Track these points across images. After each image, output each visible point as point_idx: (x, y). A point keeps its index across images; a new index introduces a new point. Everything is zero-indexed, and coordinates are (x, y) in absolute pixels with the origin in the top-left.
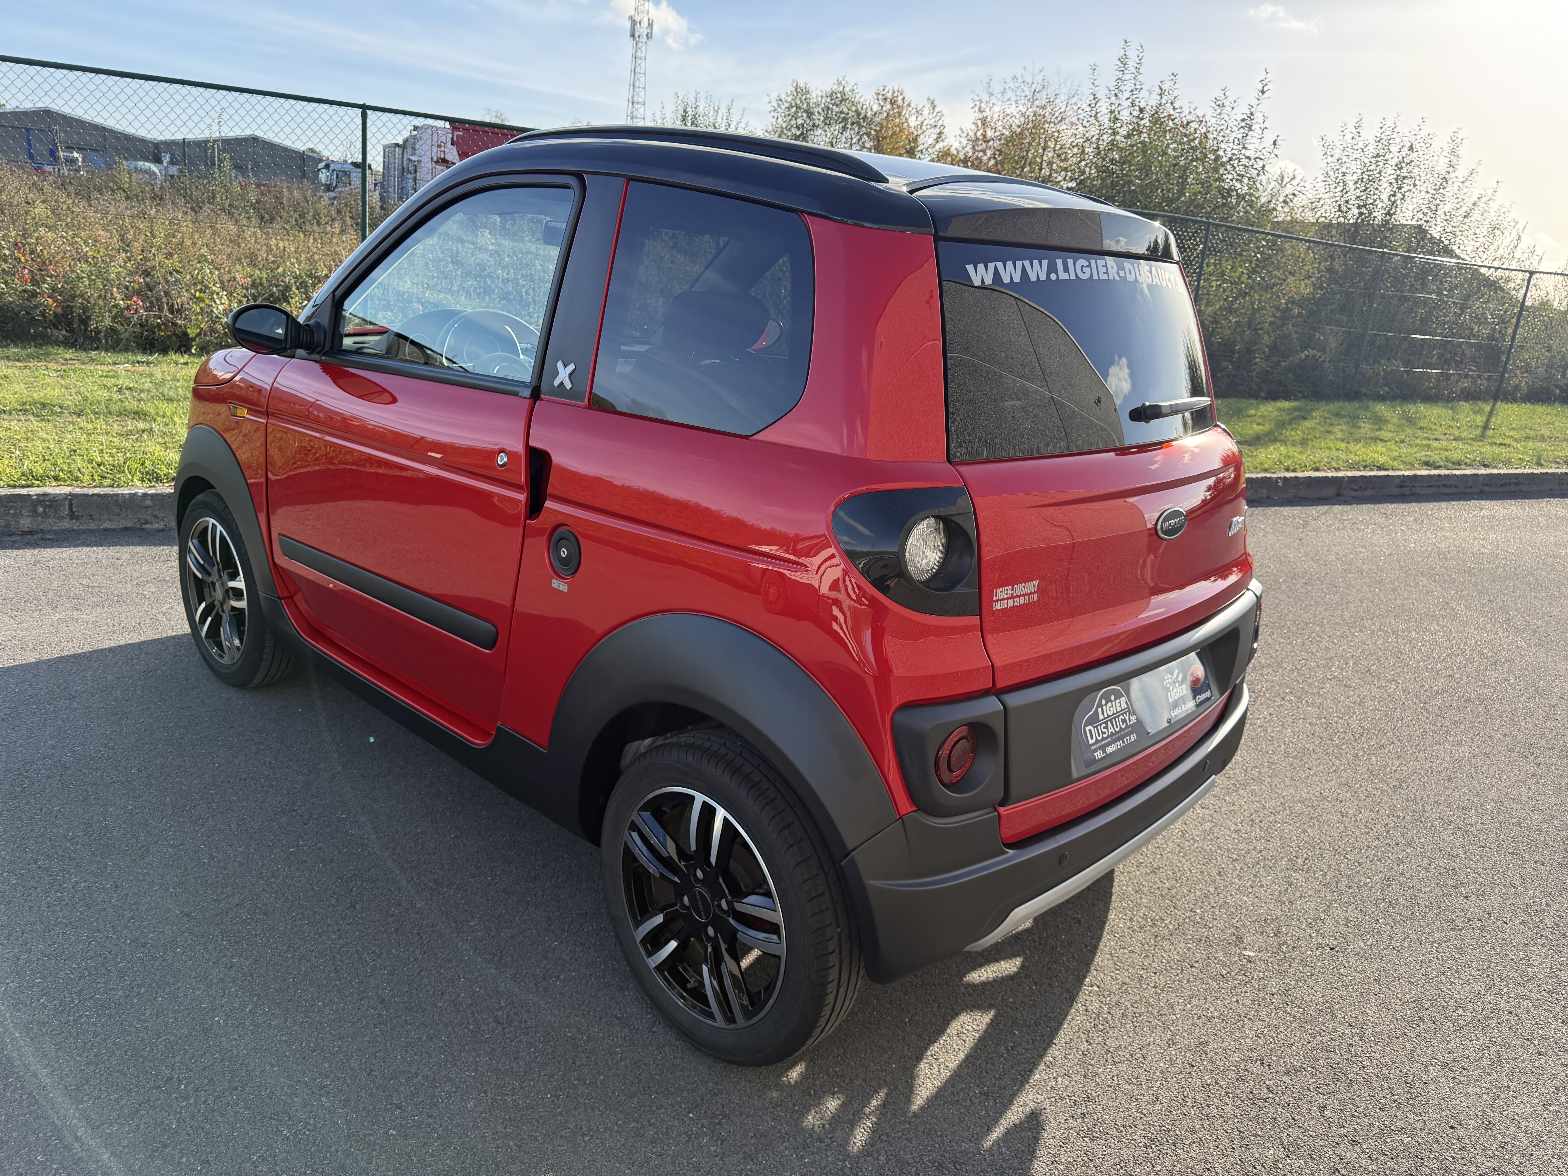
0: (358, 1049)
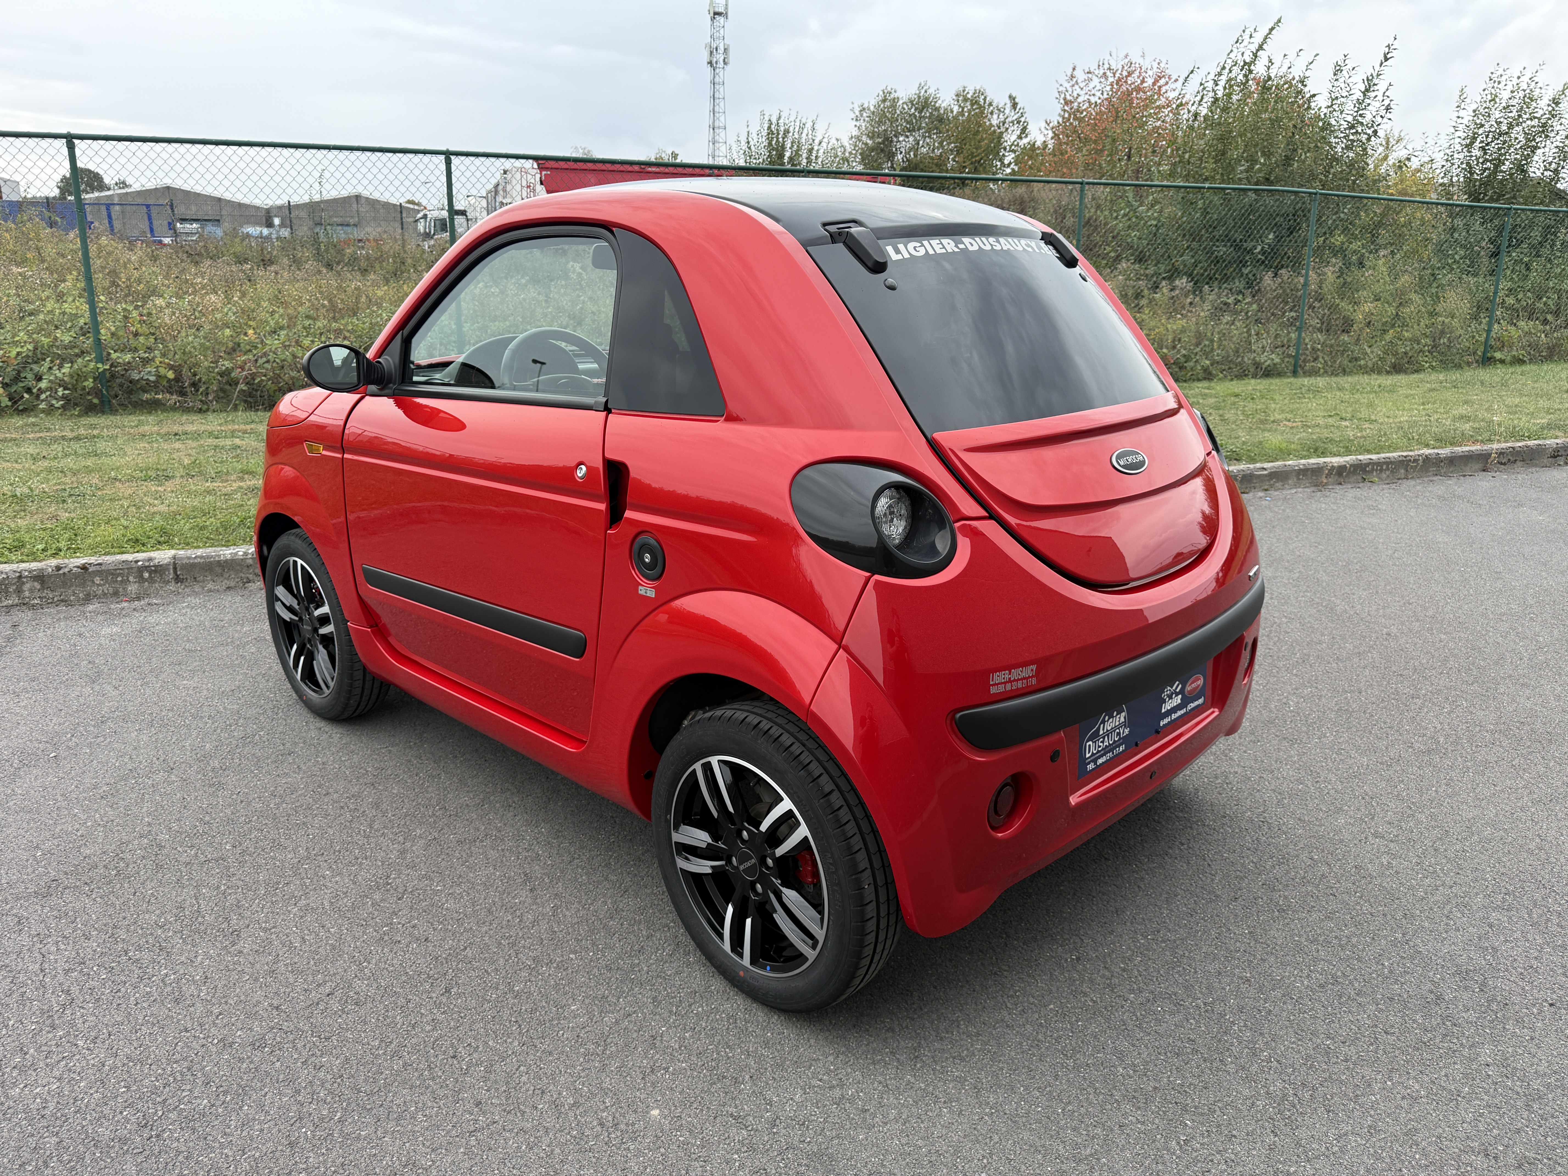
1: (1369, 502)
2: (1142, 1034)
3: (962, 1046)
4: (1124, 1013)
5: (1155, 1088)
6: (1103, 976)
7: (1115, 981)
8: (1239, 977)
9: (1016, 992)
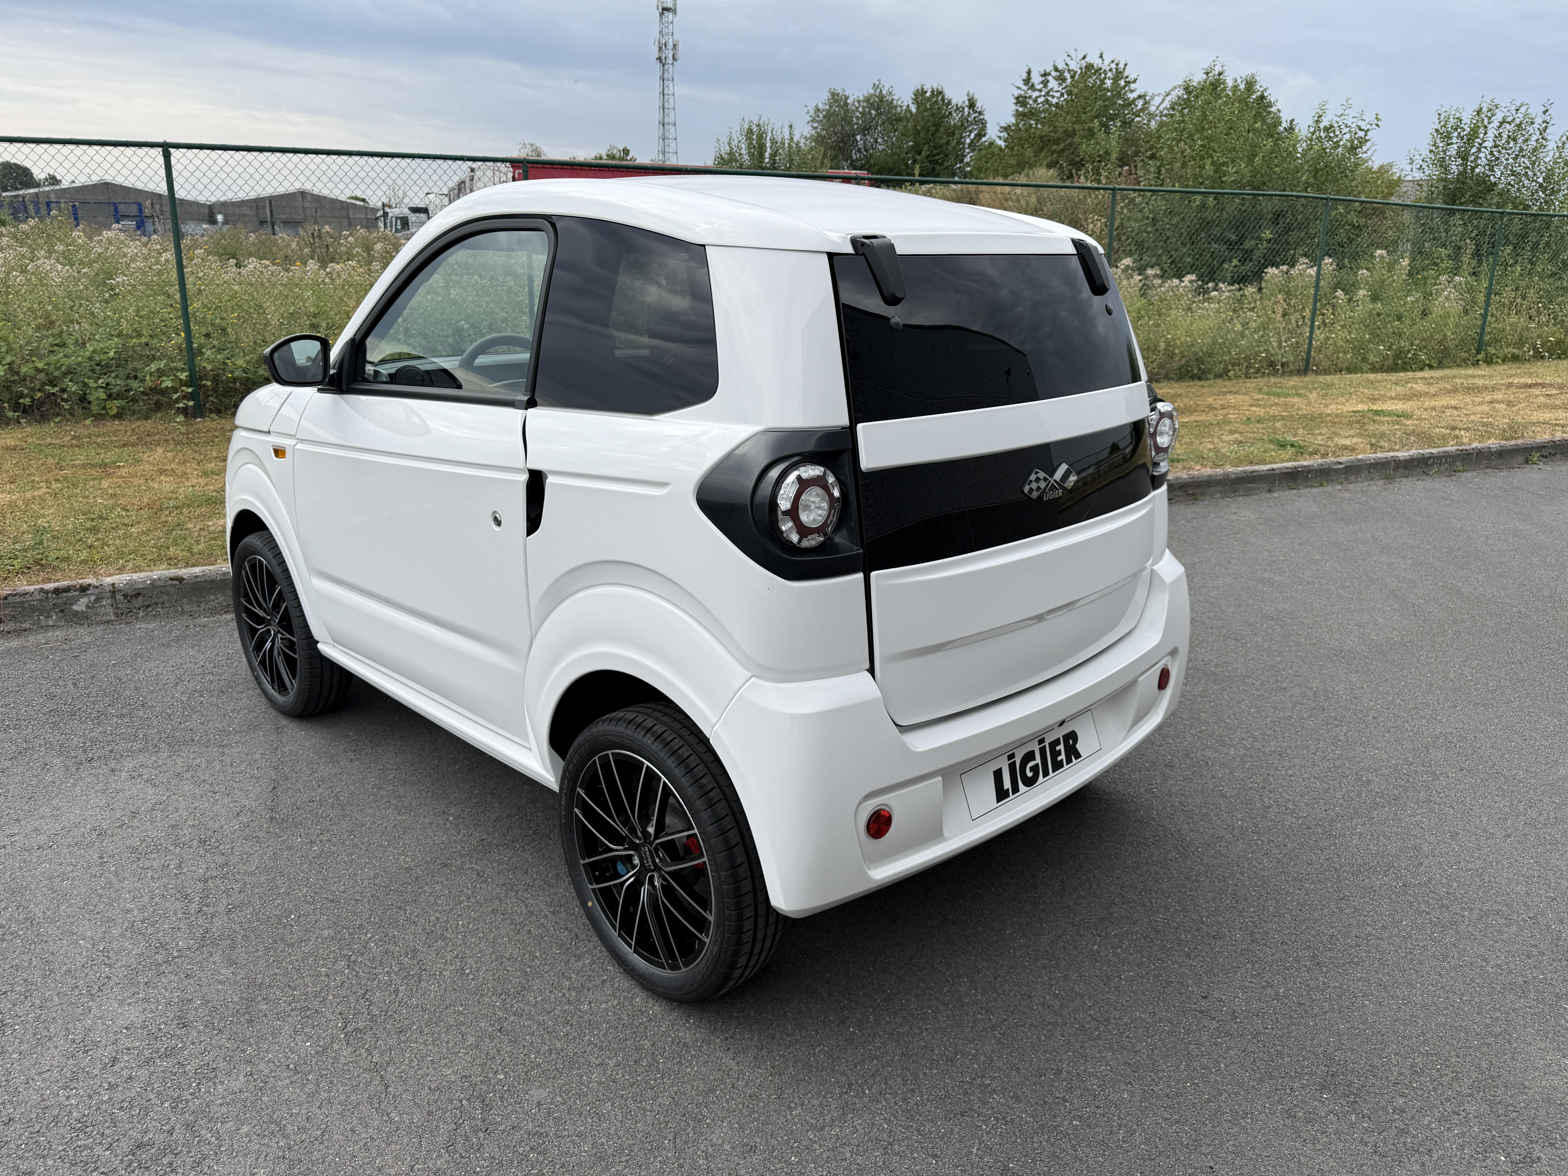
0: (993, 1052)
1: (1440, 494)
2: (1491, 942)
3: (1350, 954)
4: (1467, 926)
5: (1525, 982)
6: (1433, 898)
7: (1445, 902)
8: (1546, 897)
9: (1369, 912)
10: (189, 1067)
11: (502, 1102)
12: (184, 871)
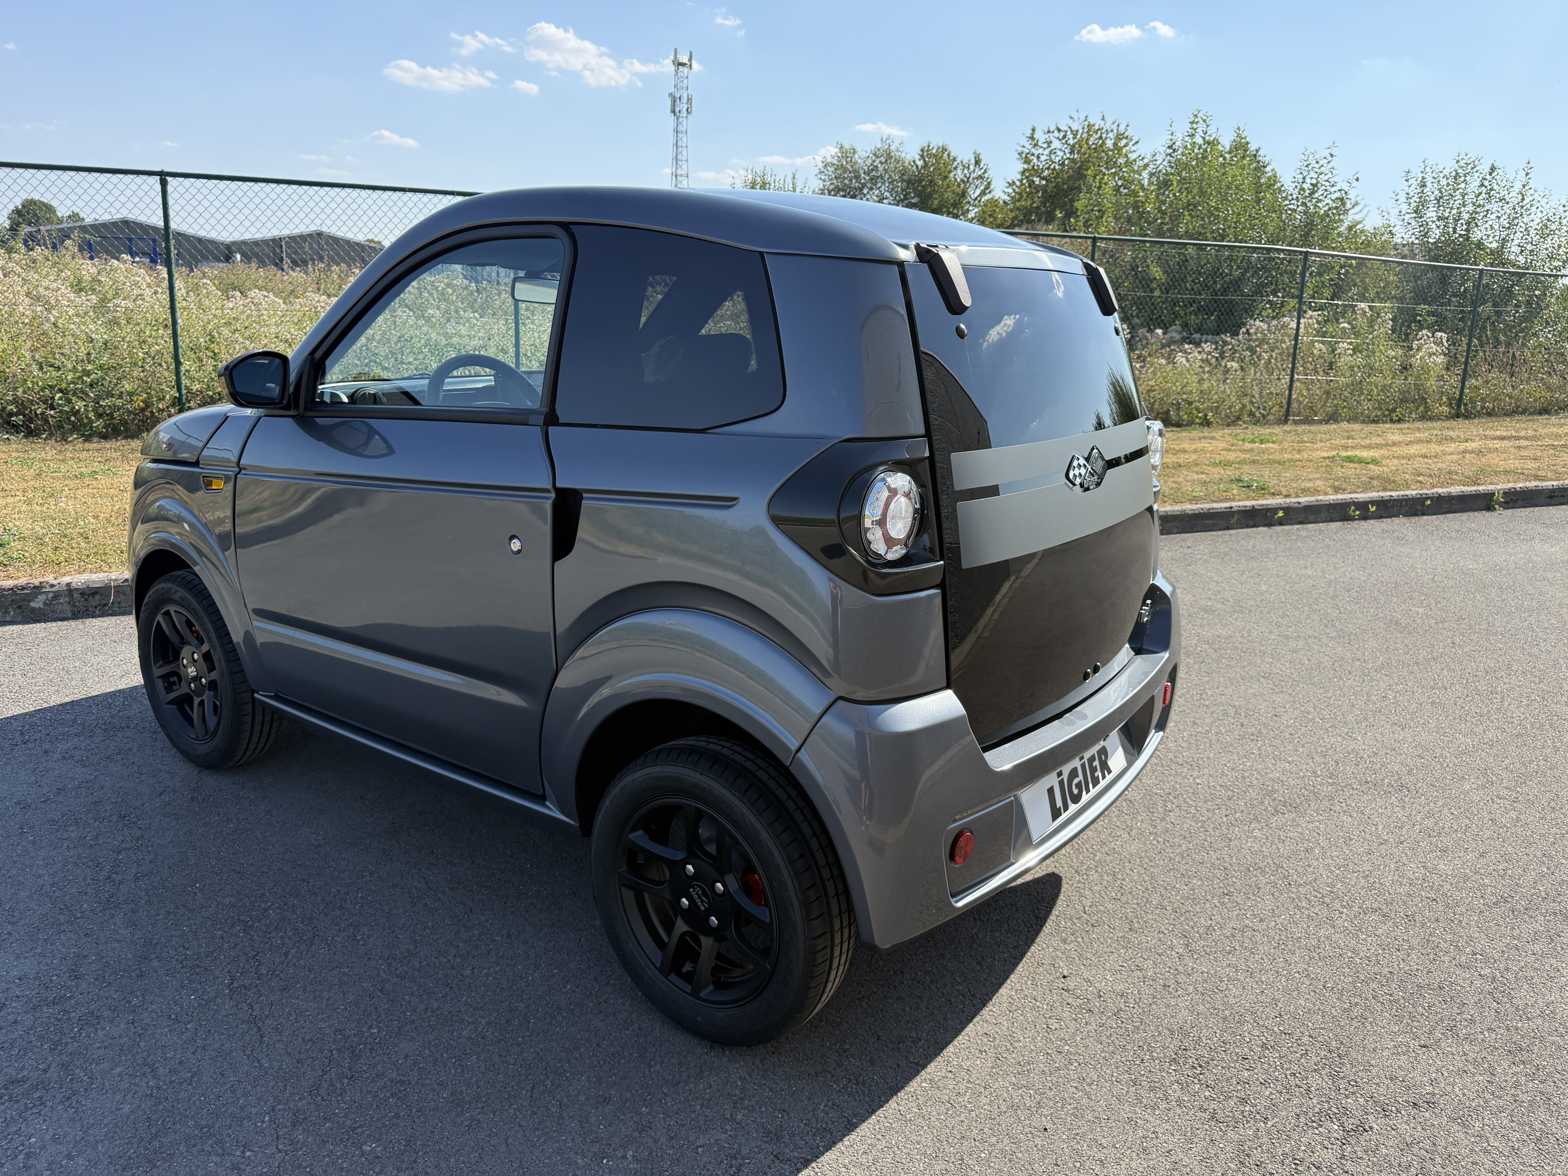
10: (73, 1014)
11: (371, 1053)
12: (100, 842)
